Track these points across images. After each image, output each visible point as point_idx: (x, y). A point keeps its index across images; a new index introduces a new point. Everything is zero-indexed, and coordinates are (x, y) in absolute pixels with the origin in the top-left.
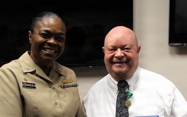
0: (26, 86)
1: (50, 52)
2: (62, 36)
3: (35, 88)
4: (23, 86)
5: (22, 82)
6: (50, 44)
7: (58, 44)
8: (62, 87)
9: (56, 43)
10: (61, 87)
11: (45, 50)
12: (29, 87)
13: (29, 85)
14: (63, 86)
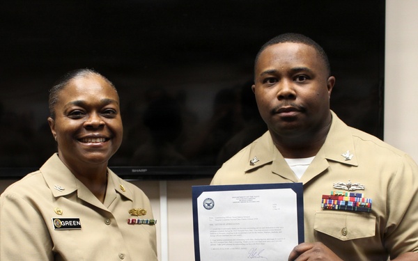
0: (62, 227)
1: (96, 142)
2: (110, 106)
3: (79, 227)
4: (56, 227)
5: (54, 219)
6: (91, 128)
7: (106, 124)
8: (131, 222)
9: (101, 122)
10: (129, 223)
11: (85, 142)
12: (67, 227)
13: (67, 223)
14: (133, 220)
